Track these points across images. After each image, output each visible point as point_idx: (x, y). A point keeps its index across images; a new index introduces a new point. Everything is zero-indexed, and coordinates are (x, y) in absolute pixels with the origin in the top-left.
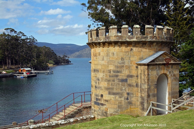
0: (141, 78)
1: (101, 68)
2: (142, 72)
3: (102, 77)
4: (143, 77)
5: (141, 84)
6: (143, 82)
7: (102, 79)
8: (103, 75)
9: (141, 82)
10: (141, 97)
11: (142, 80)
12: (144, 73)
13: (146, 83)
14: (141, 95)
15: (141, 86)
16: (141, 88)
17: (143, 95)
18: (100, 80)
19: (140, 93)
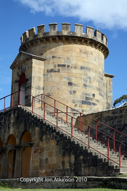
0: (107, 87)
1: (93, 67)
2: (108, 82)
3: (94, 76)
4: (108, 86)
5: (107, 92)
6: (108, 90)
7: (94, 78)
8: (96, 76)
9: (107, 91)
10: (107, 103)
11: (108, 89)
12: (110, 83)
13: (112, 91)
14: (107, 101)
15: (107, 94)
16: (107, 95)
17: (109, 102)
18: (92, 79)
19: (106, 100)
